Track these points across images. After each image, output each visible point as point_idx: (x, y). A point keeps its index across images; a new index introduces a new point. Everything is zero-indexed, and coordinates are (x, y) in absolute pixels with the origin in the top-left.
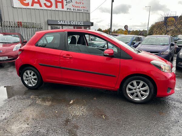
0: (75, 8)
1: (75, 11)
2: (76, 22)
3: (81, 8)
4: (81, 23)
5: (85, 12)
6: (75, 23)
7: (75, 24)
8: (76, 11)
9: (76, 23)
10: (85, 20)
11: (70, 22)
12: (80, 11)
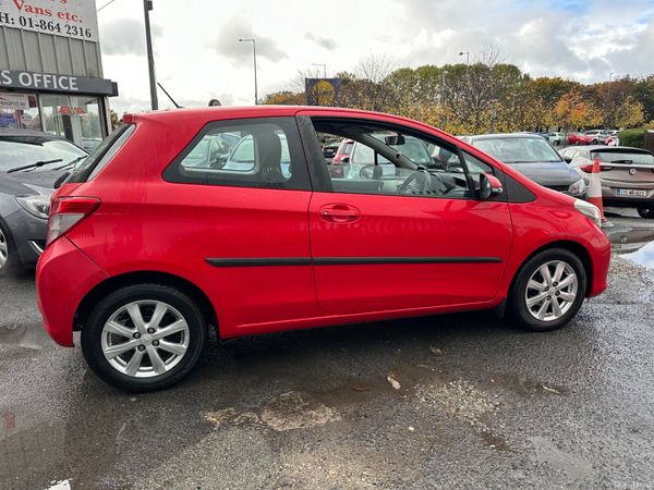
0: (27, 16)
1: (27, 27)
2: (42, 78)
3: (56, 21)
4: (66, 83)
5: (78, 36)
6: (36, 81)
7: (42, 83)
8: (35, 29)
9: (46, 82)
10: (80, 70)
11: (14, 75)
12: (55, 32)
